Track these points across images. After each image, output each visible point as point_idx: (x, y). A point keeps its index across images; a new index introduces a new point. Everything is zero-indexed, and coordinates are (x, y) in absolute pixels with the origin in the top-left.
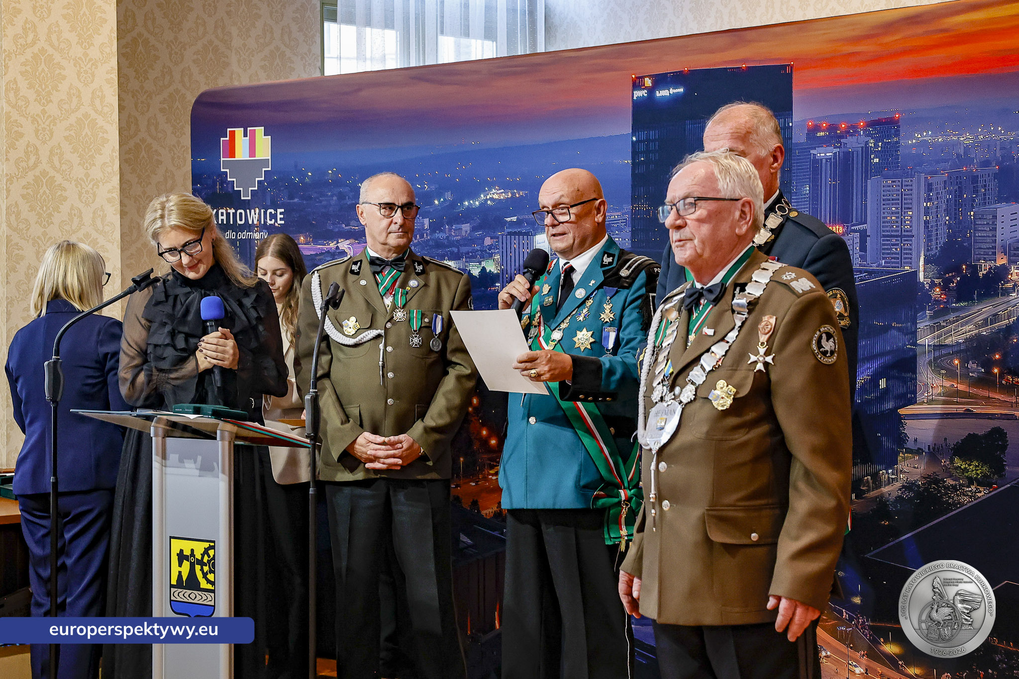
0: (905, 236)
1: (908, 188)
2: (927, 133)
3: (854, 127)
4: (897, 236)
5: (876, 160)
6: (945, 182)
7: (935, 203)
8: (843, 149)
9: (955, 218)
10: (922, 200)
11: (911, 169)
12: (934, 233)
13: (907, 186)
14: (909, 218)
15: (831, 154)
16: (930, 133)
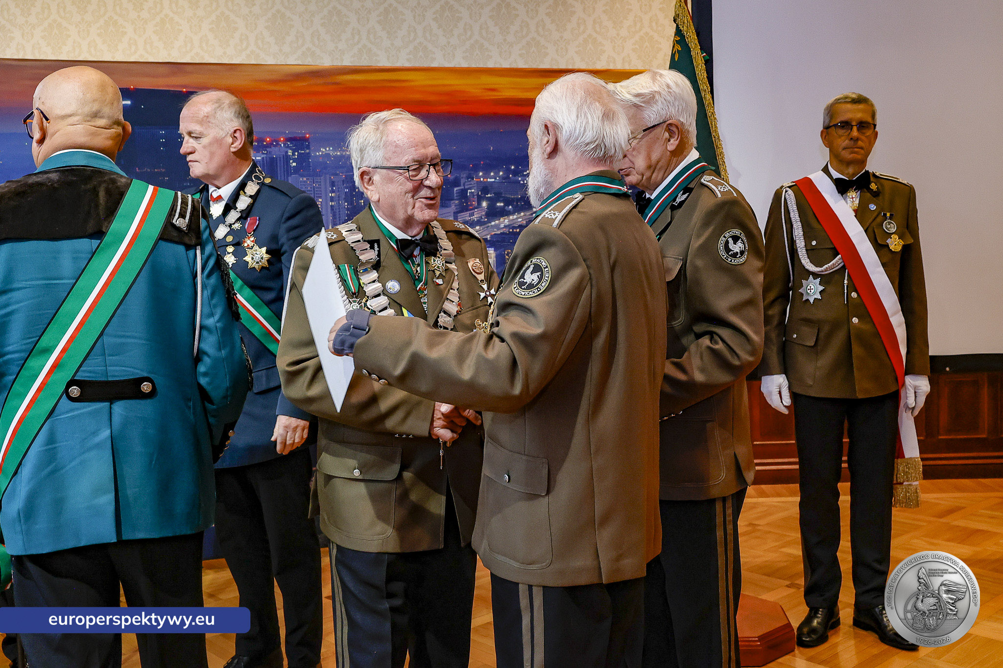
1: (320, 183)
2: (329, 149)
3: (277, 141)
5: (294, 164)
6: (343, 181)
7: (338, 194)
8: (269, 156)
9: (351, 204)
11: (320, 172)
12: (337, 213)
13: (317, 182)
14: (320, 203)
15: (260, 158)
16: (331, 148)
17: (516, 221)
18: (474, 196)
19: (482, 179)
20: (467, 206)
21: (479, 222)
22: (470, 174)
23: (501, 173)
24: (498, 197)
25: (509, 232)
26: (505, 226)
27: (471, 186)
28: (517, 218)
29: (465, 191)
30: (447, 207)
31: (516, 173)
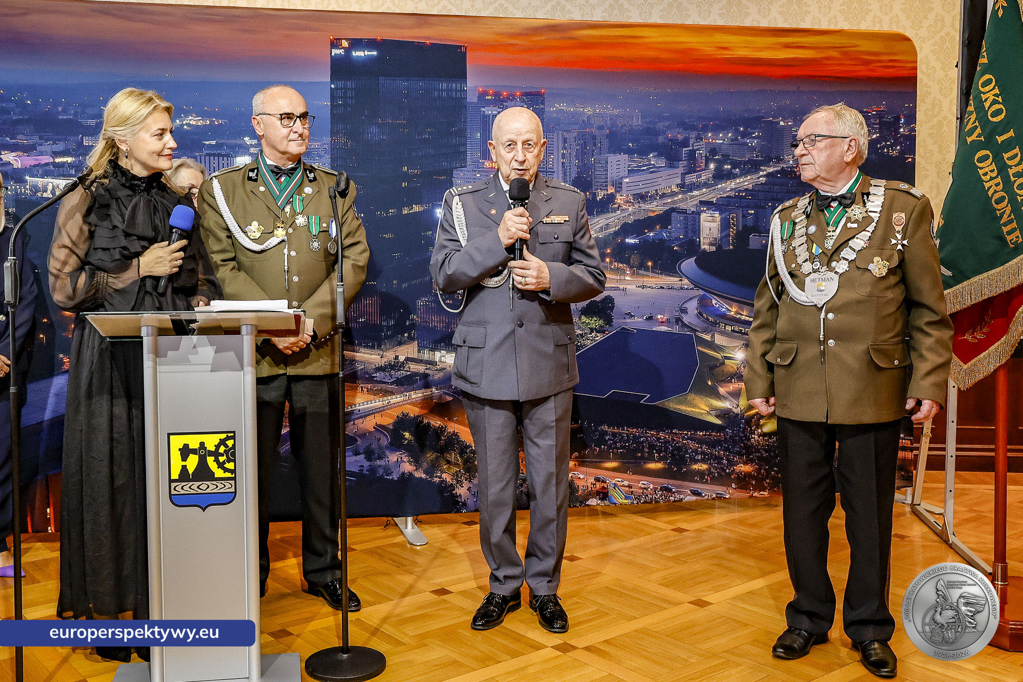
0: (549, 172)
2: (563, 104)
3: (514, 95)
4: (543, 172)
6: (575, 138)
7: (569, 151)
9: (582, 162)
10: (560, 148)
11: (553, 127)
12: (568, 170)
14: (551, 159)
16: (565, 104)
17: (742, 184)
18: (702, 157)
19: (710, 140)
20: (695, 167)
21: (706, 185)
22: (699, 134)
23: (730, 135)
24: (726, 158)
25: (735, 195)
26: (731, 190)
27: (701, 147)
28: (744, 182)
29: (694, 151)
30: (675, 168)
31: (745, 135)
